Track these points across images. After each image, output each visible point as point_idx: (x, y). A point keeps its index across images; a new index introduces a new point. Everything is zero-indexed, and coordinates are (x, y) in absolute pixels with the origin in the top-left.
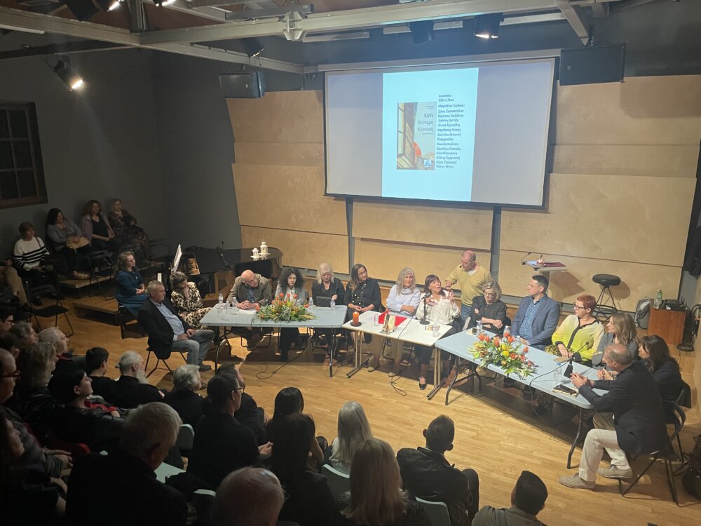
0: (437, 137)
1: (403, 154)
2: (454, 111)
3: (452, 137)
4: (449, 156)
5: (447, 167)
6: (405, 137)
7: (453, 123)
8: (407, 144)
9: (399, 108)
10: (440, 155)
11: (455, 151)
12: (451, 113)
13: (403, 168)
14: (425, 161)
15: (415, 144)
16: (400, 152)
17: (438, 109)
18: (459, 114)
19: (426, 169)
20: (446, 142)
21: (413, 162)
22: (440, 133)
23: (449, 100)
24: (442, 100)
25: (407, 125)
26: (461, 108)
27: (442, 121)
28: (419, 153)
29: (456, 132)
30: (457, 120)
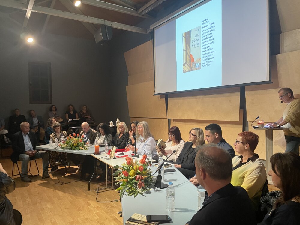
0: (202, 47)
1: (186, 63)
2: (210, 28)
3: (209, 45)
4: (208, 58)
5: (208, 65)
6: (186, 52)
7: (210, 36)
8: (188, 57)
9: (183, 36)
10: (203, 59)
11: (211, 54)
12: (208, 30)
13: (186, 72)
14: (196, 64)
15: (191, 55)
16: (184, 62)
17: (202, 29)
18: (212, 29)
19: (197, 69)
20: (207, 49)
21: (190, 67)
22: (203, 44)
23: (207, 22)
24: (203, 24)
25: (187, 45)
26: (213, 25)
27: (204, 36)
28: (193, 60)
29: (211, 41)
30: (212, 33)
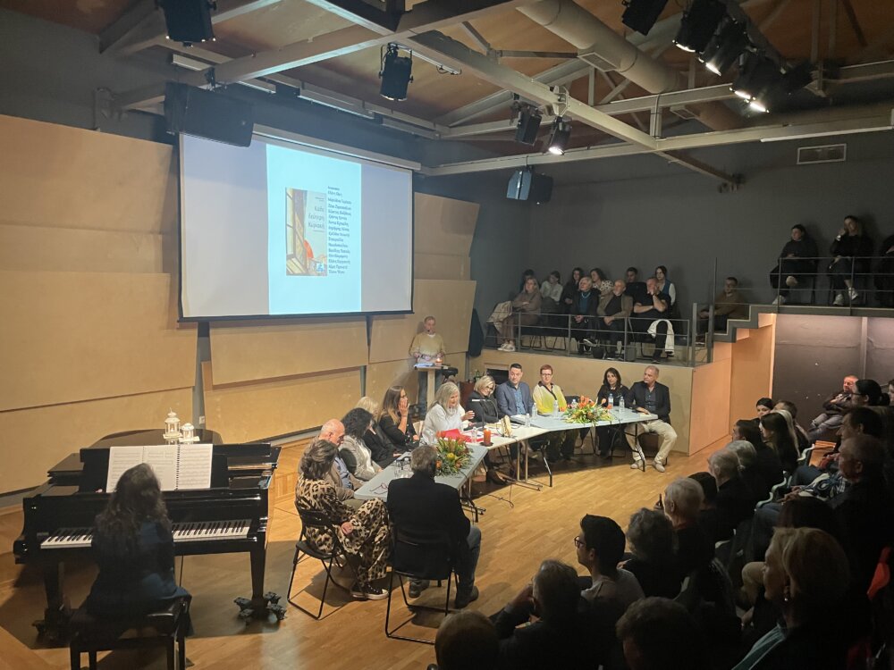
0: (328, 236)
1: (294, 256)
2: (343, 208)
3: (343, 237)
4: (341, 259)
5: (339, 272)
6: (295, 233)
7: (343, 221)
8: (298, 243)
9: (287, 194)
10: (332, 258)
11: (346, 254)
12: (339, 210)
13: (294, 274)
14: (318, 264)
15: (307, 243)
16: (290, 252)
17: (328, 202)
19: (319, 275)
20: (337, 243)
21: (305, 267)
22: (331, 231)
23: (339, 194)
24: (332, 193)
25: (297, 218)
26: (348, 206)
27: (332, 217)
28: (311, 255)
29: (345, 232)
30: (345, 219)
